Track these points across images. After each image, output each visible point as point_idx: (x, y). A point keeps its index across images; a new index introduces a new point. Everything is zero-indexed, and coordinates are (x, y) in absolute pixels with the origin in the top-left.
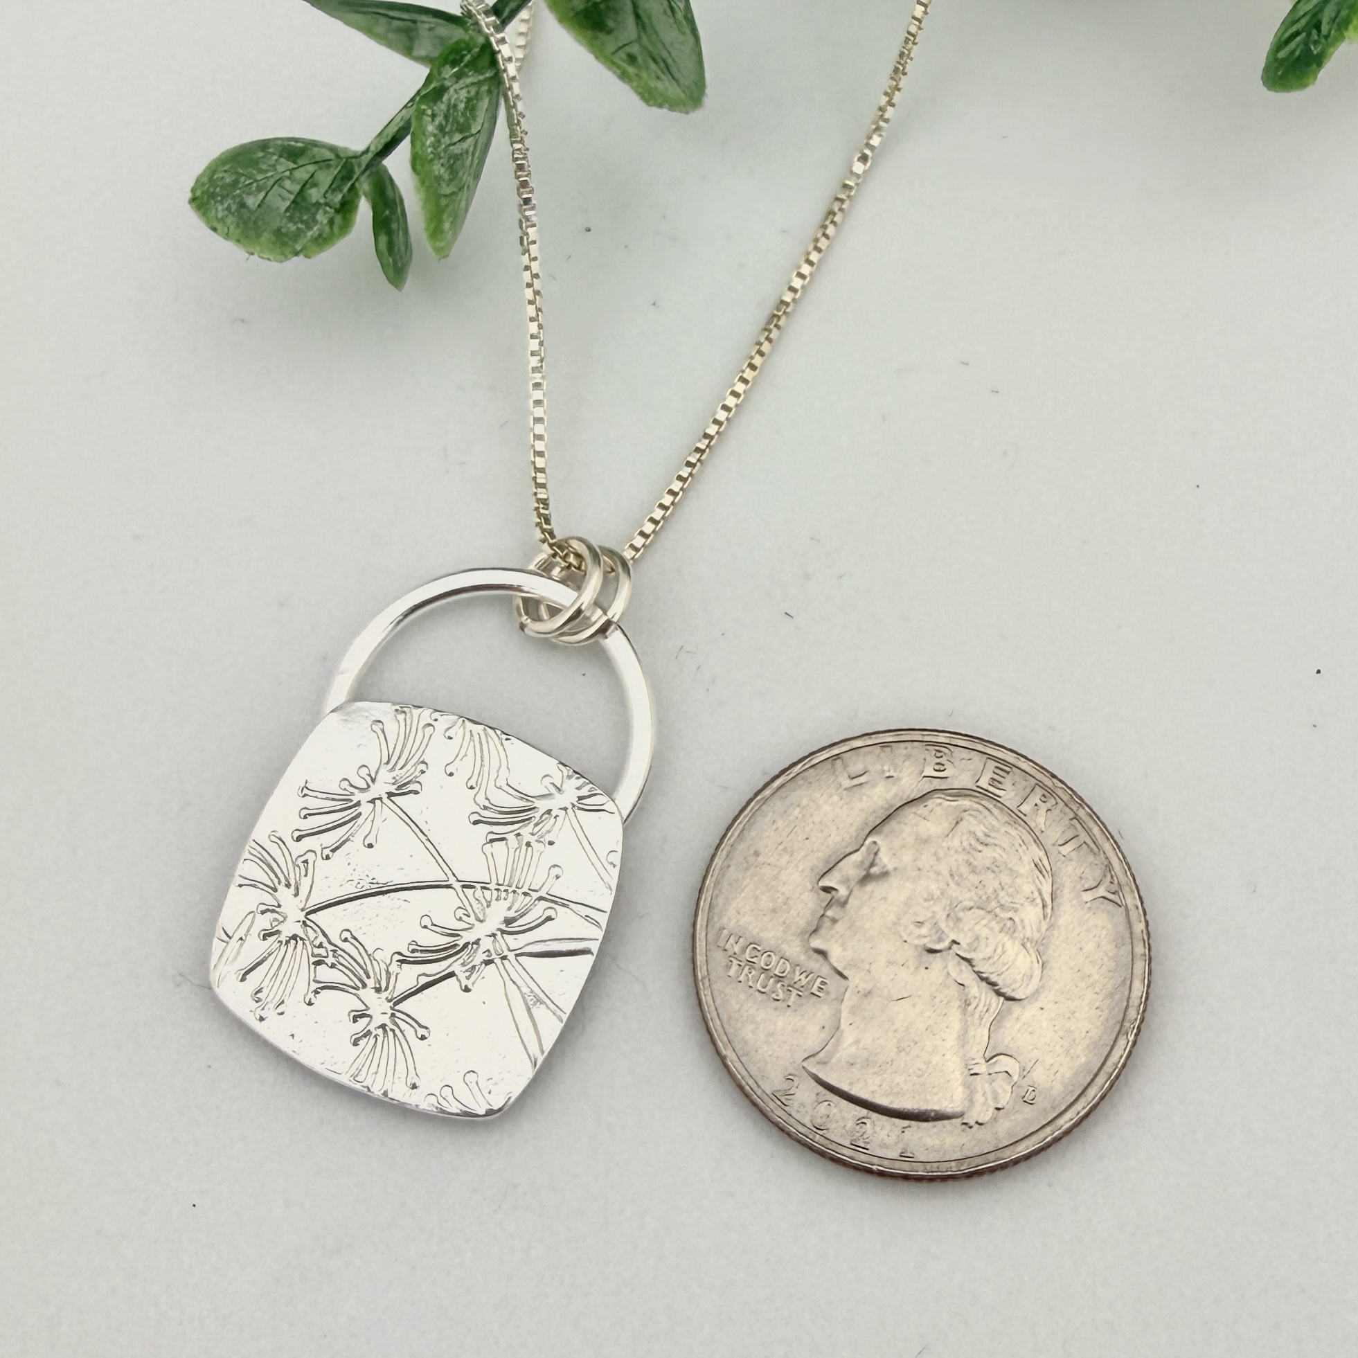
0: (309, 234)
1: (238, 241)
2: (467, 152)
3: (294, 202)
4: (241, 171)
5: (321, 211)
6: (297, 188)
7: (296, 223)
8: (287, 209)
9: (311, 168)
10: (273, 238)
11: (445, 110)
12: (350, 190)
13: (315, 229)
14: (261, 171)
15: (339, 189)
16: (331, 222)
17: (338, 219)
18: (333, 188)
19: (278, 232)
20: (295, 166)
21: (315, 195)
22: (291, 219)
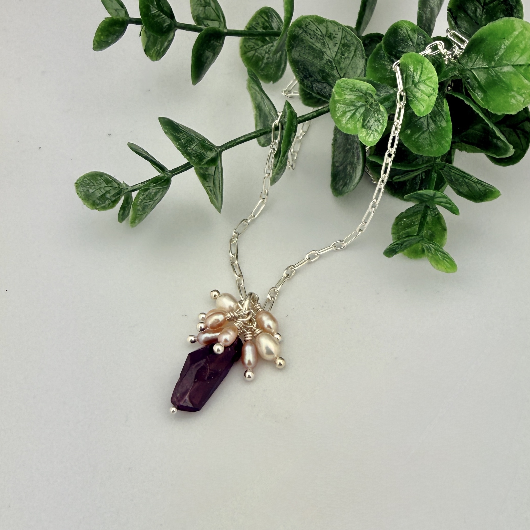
0: (103, 205)
1: (82, 199)
2: (150, 205)
3: (102, 195)
4: (92, 181)
5: (108, 200)
6: (104, 192)
7: (99, 201)
8: (99, 197)
9: (110, 188)
10: (92, 202)
11: (147, 194)
12: (118, 198)
13: (104, 204)
14: (97, 183)
15: (115, 197)
16: (109, 204)
17: (111, 204)
18: (114, 196)
19: (94, 201)
20: (106, 185)
21: (108, 195)
22: (99, 199)
